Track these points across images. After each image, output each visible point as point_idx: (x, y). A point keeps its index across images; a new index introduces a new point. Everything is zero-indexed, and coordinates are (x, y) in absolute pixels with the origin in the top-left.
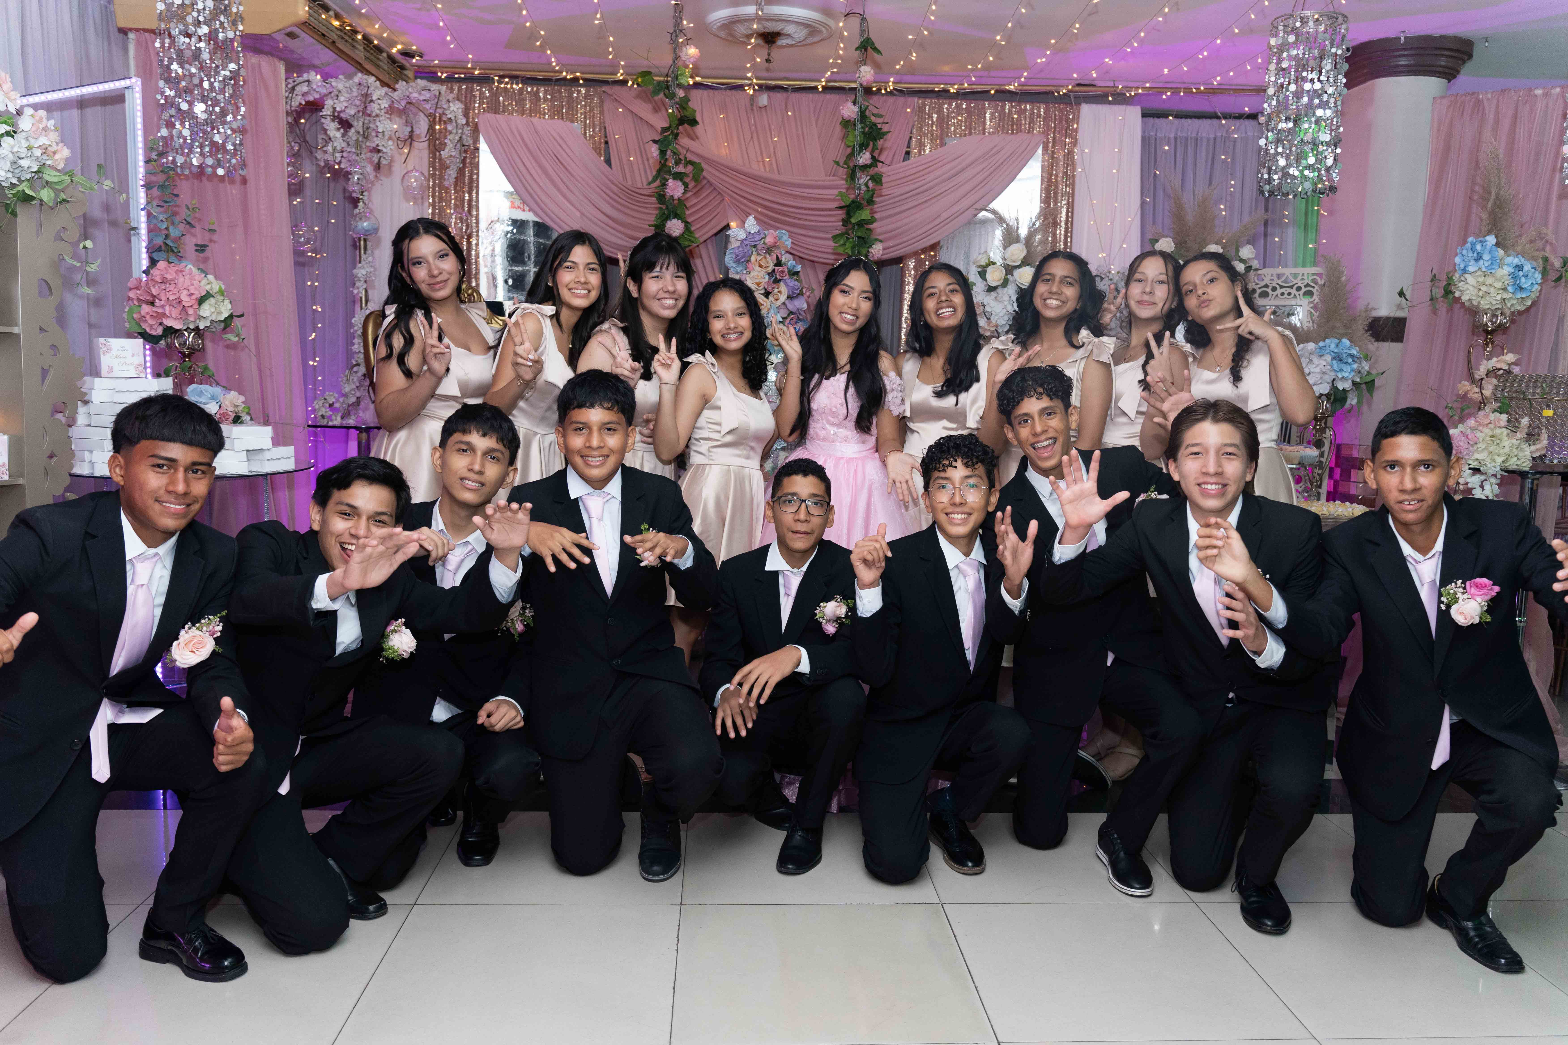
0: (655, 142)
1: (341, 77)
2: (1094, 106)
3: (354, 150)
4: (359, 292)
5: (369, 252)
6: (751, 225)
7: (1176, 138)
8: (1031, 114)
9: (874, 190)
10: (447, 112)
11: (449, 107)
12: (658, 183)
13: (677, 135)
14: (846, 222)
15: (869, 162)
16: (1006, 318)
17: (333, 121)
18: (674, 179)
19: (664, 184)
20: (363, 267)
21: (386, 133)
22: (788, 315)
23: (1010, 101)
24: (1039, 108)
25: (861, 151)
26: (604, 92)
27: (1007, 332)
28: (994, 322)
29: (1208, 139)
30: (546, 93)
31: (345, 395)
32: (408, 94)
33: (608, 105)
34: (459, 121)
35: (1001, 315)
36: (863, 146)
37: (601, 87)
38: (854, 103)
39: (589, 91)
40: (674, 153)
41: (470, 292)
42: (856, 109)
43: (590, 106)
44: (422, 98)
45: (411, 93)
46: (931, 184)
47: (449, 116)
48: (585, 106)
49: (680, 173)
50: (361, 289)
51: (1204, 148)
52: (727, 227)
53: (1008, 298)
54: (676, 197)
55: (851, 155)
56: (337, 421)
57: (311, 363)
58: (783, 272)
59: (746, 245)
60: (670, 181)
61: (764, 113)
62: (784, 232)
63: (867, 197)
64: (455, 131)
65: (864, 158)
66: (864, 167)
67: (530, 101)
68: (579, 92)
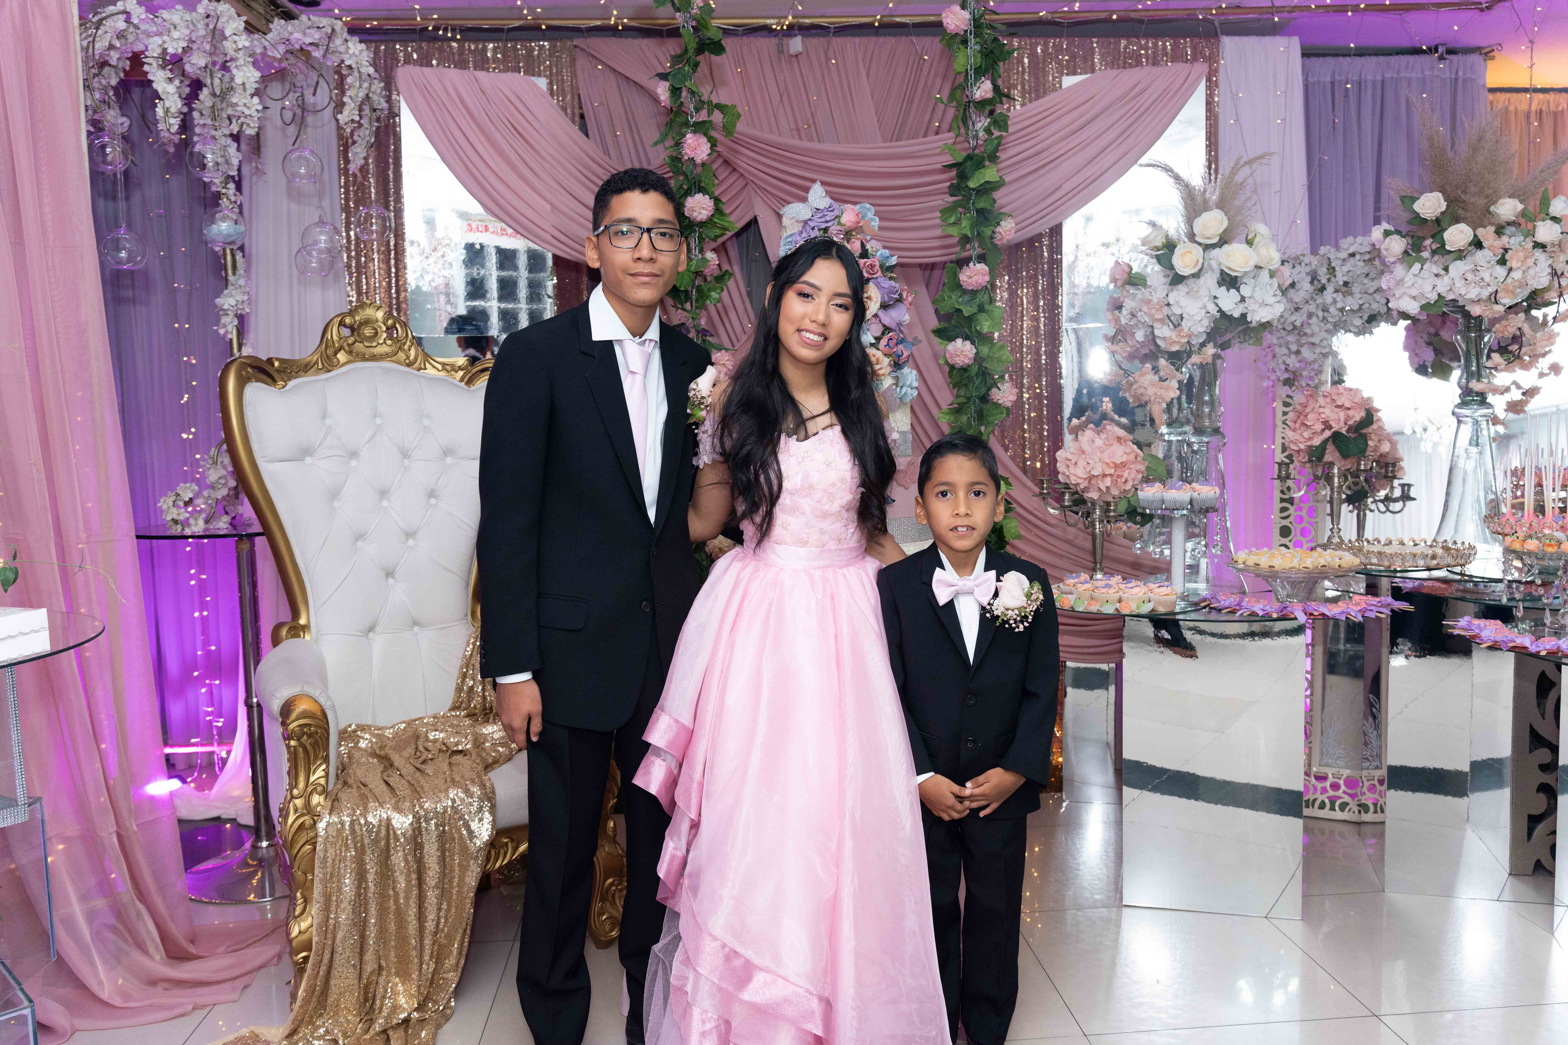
0: (663, 77)
1: (179, 7)
2: (1237, 39)
3: (209, 122)
4: (227, 332)
5: (241, 271)
6: (818, 196)
7: (1333, 83)
8: (1154, 53)
9: (1000, 138)
10: (345, 57)
11: (348, 48)
12: (669, 143)
13: (696, 65)
14: (954, 190)
15: (990, 95)
16: (1206, 323)
17: (163, 67)
18: (695, 132)
19: (678, 144)
20: (232, 296)
21: (247, 86)
22: (883, 333)
23: (1127, 36)
24: (1164, 44)
25: (976, 80)
26: (576, 46)
27: (1203, 345)
28: (1186, 330)
29: (1374, 83)
30: (495, 50)
31: (212, 487)
32: (286, 35)
33: (582, 62)
34: (363, 70)
35: (1198, 318)
36: (980, 72)
37: (571, 39)
38: (963, 7)
39: (555, 46)
40: (693, 93)
41: (390, 322)
42: (966, 15)
43: (557, 66)
44: (308, 40)
45: (291, 34)
46: (1047, 142)
47: (348, 63)
48: (550, 66)
49: (704, 122)
50: (229, 328)
51: (1369, 93)
52: (754, 222)
53: (1206, 293)
54: (698, 161)
55: (963, 87)
56: (198, 526)
57: (184, 436)
58: (872, 266)
59: (813, 229)
60: (689, 136)
61: (796, 65)
62: (868, 206)
63: (990, 148)
64: (357, 84)
65: (983, 90)
66: (982, 104)
67: (475, 62)
68: (542, 48)
